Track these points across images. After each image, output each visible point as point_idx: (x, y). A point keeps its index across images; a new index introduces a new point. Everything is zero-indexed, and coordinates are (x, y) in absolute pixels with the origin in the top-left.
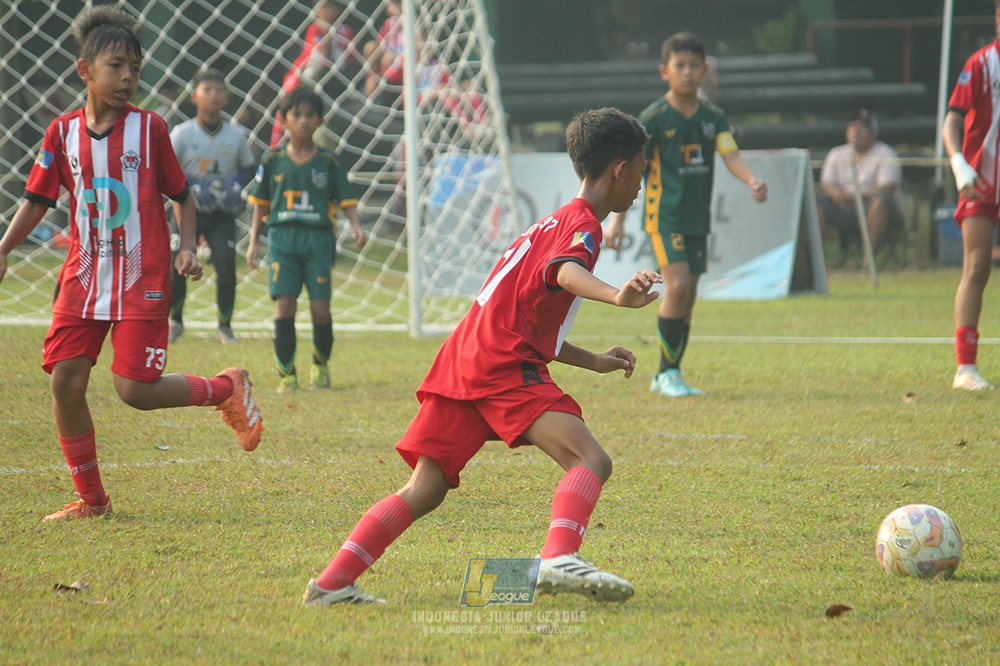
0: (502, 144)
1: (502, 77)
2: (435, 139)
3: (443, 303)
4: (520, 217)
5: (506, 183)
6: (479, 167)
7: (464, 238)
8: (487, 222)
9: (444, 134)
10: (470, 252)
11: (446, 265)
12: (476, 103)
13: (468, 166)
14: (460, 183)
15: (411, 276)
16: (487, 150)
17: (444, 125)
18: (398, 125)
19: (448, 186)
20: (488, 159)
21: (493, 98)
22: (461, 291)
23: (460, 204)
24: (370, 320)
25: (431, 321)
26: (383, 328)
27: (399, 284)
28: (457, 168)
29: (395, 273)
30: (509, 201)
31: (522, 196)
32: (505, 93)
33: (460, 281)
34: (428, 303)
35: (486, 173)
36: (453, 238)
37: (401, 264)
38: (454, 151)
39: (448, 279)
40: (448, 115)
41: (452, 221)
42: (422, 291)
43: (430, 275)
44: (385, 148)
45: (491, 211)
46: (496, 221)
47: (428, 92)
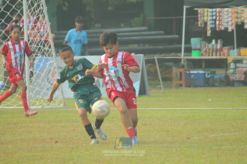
0: (54, 53)
3: (37, 100)
5: (55, 64)
6: (47, 61)
7: (43, 81)
8: (50, 76)
10: (44, 85)
11: (37, 89)
14: (42, 65)
16: (49, 56)
17: (36, 48)
19: (38, 66)
20: (50, 58)
21: (51, 40)
22: (42, 96)
23: (42, 71)
24: (15, 105)
28: (40, 61)
34: (32, 100)
35: (49, 63)
36: (39, 81)
38: (40, 56)
40: (38, 45)
41: (39, 76)
43: (33, 92)
45: (51, 72)
46: (53, 76)
47: (31, 38)
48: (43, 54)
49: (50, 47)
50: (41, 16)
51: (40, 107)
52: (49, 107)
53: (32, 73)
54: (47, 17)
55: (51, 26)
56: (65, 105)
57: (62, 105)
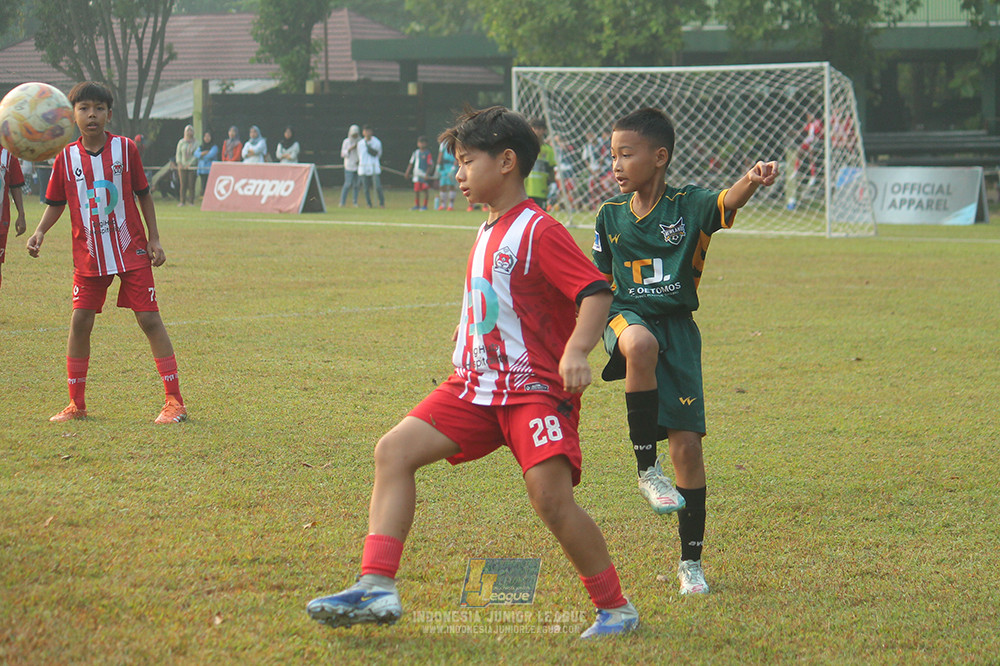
0: (863, 163)
1: (864, 138)
2: (837, 161)
3: (840, 224)
4: (870, 192)
5: (865, 179)
6: (854, 173)
7: (848, 199)
8: (857, 193)
9: (841, 159)
11: (840, 210)
12: (853, 147)
13: (850, 172)
14: (847, 178)
15: (827, 214)
16: (858, 165)
17: (841, 156)
18: (822, 156)
19: (842, 180)
20: (858, 169)
21: (860, 146)
23: (847, 186)
25: (836, 231)
26: (817, 234)
27: (821, 217)
28: (845, 173)
29: (821, 213)
30: (866, 185)
31: (871, 183)
32: (865, 144)
33: (847, 216)
34: (834, 225)
35: (857, 175)
36: (844, 200)
37: (823, 209)
38: (844, 167)
39: (841, 215)
40: (842, 152)
41: (842, 194)
42: (831, 221)
43: (834, 214)
44: (818, 165)
45: (859, 189)
46: (861, 193)
47: (835, 143)
48: (849, 164)
49: (858, 155)
50: (848, 114)
51: (844, 234)
52: (856, 234)
53: (833, 190)
54: (855, 116)
55: (861, 128)
56: (877, 233)
57: (872, 233)
